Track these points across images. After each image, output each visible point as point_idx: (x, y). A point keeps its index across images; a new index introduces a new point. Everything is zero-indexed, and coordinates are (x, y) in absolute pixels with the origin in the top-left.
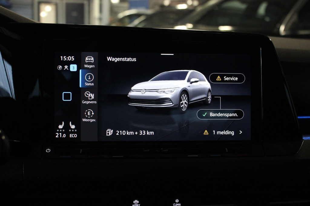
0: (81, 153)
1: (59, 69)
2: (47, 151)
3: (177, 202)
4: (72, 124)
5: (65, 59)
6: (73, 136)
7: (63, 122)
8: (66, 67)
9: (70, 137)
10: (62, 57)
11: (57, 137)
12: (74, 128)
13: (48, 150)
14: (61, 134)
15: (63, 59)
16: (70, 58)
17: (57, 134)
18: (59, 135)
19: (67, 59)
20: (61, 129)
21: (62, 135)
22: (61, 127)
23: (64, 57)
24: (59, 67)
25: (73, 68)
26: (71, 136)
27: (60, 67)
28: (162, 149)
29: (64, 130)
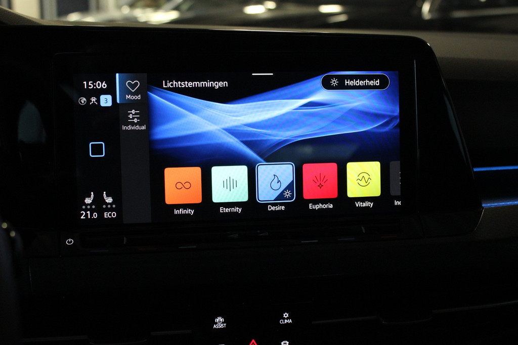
0: (125, 243)
1: (81, 103)
2: (68, 242)
4: (108, 196)
5: (91, 86)
6: (110, 215)
7: (92, 193)
8: (93, 99)
9: (105, 217)
10: (85, 83)
11: (82, 218)
12: (111, 201)
13: (70, 242)
14: (89, 212)
15: (88, 86)
16: (99, 84)
17: (83, 213)
18: (86, 215)
19: (94, 86)
20: (88, 204)
21: (91, 215)
22: (88, 201)
23: (90, 82)
24: (81, 100)
25: (106, 101)
26: (106, 215)
27: (83, 100)
28: (259, 232)
29: (94, 207)
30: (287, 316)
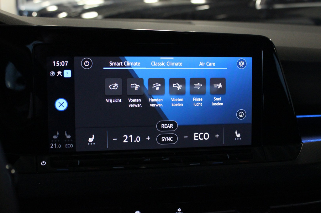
1: (52, 75)
2: (43, 163)
3: (179, 211)
4: (68, 134)
5: (58, 64)
6: (69, 146)
7: (58, 132)
8: (59, 73)
10: (54, 62)
11: (51, 147)
12: (70, 137)
13: (44, 163)
14: (55, 144)
15: (56, 64)
16: (63, 63)
17: (52, 145)
18: (54, 146)
19: (60, 64)
20: (55, 139)
21: (57, 146)
22: (55, 137)
23: (57, 62)
24: (51, 73)
25: (67, 74)
26: (67, 146)
27: (53, 73)
28: (163, 157)
29: (59, 141)
30: (180, 210)
